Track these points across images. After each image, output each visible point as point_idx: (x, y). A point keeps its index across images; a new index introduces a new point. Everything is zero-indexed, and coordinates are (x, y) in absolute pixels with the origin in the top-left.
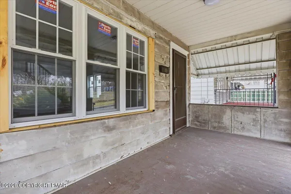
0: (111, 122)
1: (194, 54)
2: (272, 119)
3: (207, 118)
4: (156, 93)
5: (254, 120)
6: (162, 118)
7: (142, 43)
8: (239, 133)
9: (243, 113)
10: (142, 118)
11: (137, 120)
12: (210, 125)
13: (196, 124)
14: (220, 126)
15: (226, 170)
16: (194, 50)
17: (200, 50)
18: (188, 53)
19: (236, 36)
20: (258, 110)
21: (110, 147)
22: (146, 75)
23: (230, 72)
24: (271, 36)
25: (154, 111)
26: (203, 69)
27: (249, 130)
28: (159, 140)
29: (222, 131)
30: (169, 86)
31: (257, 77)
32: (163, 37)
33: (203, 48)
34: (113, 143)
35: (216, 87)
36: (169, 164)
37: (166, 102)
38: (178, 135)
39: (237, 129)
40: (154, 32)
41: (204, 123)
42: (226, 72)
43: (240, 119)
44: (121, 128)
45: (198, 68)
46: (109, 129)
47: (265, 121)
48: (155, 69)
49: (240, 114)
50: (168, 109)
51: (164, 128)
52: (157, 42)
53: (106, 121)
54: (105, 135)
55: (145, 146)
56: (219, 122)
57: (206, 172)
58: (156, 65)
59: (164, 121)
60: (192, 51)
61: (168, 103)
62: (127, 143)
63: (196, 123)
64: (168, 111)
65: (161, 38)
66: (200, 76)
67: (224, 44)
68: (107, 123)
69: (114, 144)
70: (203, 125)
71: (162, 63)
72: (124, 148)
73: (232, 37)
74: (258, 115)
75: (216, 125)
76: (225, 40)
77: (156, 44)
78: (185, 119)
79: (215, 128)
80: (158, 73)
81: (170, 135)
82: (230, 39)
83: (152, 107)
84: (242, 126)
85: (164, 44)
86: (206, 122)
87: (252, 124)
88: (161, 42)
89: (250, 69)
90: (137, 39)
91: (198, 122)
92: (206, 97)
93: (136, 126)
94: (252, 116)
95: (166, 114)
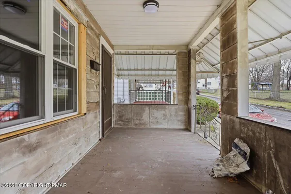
0: (33, 138)
1: (117, 54)
2: (174, 113)
3: (129, 116)
4: (88, 92)
5: (164, 115)
6: (93, 122)
7: (72, 27)
8: (155, 127)
9: (157, 110)
10: (74, 124)
11: (68, 129)
12: (132, 123)
13: (119, 124)
14: (140, 123)
15: (162, 160)
16: (118, 50)
17: (123, 51)
18: (113, 52)
19: (153, 46)
20: (167, 107)
21: (34, 176)
22: (76, 69)
23: (138, 75)
24: (174, 52)
25: (85, 114)
26: (124, 70)
27: (161, 124)
28: (89, 148)
29: (142, 127)
30: (99, 85)
31: (152, 81)
32: (94, 28)
33: (126, 51)
34: (38, 168)
35: (130, 88)
36: (115, 171)
37: (96, 103)
38: (106, 138)
39: (153, 123)
40: (87, 19)
41: (127, 122)
42: (135, 75)
43: (155, 116)
44: (48, 143)
45: (120, 69)
46: (31, 149)
47: (171, 115)
48: (87, 64)
49: (155, 111)
50: (98, 111)
51: (95, 133)
52: (89, 32)
53: (26, 137)
54: (26, 159)
55: (76, 159)
56: (140, 120)
57: (150, 166)
58: (87, 59)
59: (95, 125)
60: (116, 51)
61: (98, 104)
62: (57, 162)
63: (120, 122)
64: (98, 113)
65: (92, 29)
66: (120, 77)
67: (144, 51)
68: (27, 140)
69: (39, 170)
70: (127, 123)
71: (93, 58)
72: (53, 171)
73: (150, 46)
74: (167, 111)
75: (137, 122)
76: (145, 47)
77: (87, 34)
78: (111, 120)
79: (136, 125)
80: (89, 69)
81: (100, 140)
82: (149, 47)
83: (84, 111)
84: (156, 120)
85: (95, 37)
86: (129, 121)
87: (163, 118)
88: (92, 33)
89: (151, 75)
90: (66, 21)
91: (122, 121)
92: (121, 97)
93: (68, 136)
94: (163, 112)
95: (96, 117)
